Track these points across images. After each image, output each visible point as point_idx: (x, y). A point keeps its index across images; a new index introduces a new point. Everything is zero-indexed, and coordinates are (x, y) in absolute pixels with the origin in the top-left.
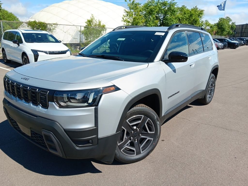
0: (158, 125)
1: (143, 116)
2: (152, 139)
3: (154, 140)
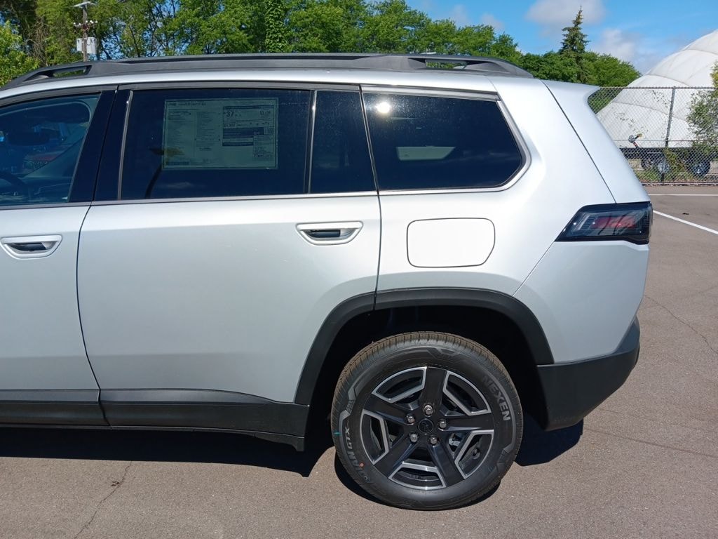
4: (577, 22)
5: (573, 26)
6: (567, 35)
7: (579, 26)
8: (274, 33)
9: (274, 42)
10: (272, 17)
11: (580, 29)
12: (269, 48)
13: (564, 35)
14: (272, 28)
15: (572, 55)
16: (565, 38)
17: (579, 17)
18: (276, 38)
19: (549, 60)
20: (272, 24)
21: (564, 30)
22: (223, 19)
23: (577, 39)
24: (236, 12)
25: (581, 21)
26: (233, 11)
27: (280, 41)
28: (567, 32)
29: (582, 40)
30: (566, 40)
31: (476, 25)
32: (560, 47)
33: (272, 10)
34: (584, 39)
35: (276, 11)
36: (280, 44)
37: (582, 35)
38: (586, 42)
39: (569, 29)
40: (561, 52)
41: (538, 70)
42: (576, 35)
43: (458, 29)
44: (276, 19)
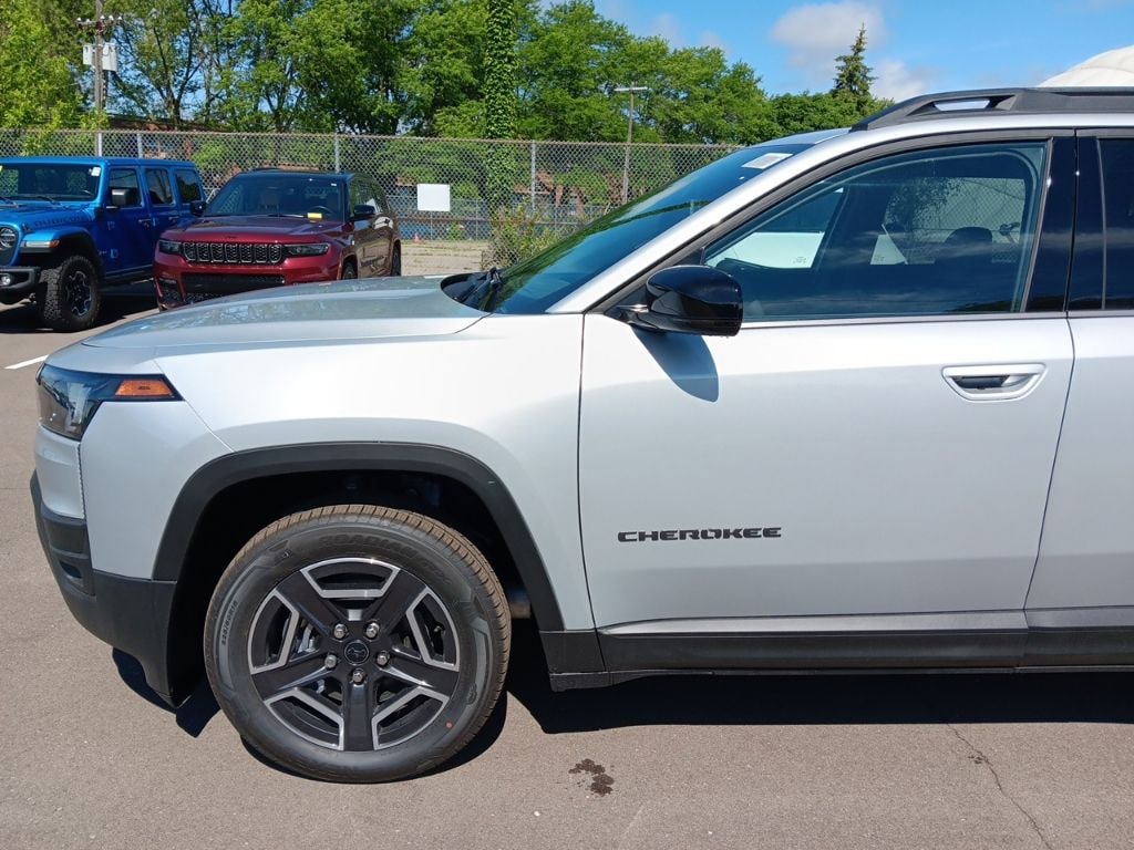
0: (482, 637)
1: (396, 569)
2: (445, 699)
3: (450, 706)
4: (858, 49)
5: (852, 53)
6: (842, 68)
7: (861, 54)
8: (501, 48)
9: (500, 63)
10: (499, 23)
11: (862, 58)
12: (491, 71)
13: (839, 68)
14: (497, 41)
15: (851, 99)
16: (841, 72)
17: (860, 41)
18: (503, 57)
19: (820, 106)
20: (497, 34)
21: (837, 60)
22: (317, 21)
23: (857, 74)
24: (336, 11)
25: (864, 46)
26: (333, 10)
27: (509, 62)
28: (842, 63)
29: (865, 76)
30: (842, 76)
31: (698, 48)
32: (832, 85)
33: (498, 12)
34: (868, 75)
35: (505, 13)
36: (509, 66)
37: (864, 67)
38: (870, 79)
39: (846, 59)
40: (834, 93)
41: (801, 120)
42: (856, 69)
43: (671, 51)
44: (505, 26)
